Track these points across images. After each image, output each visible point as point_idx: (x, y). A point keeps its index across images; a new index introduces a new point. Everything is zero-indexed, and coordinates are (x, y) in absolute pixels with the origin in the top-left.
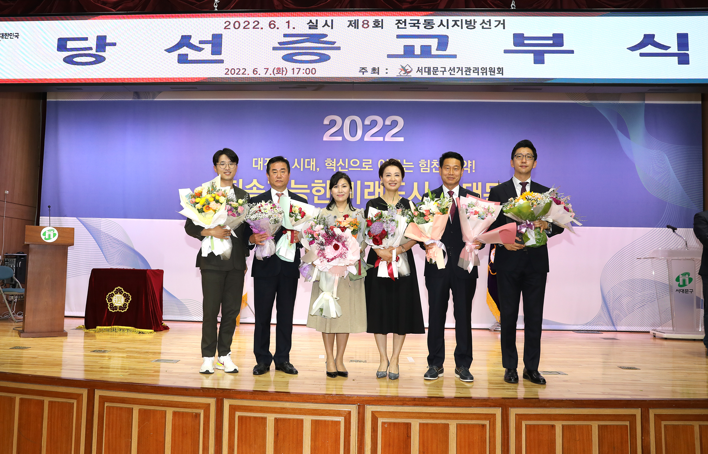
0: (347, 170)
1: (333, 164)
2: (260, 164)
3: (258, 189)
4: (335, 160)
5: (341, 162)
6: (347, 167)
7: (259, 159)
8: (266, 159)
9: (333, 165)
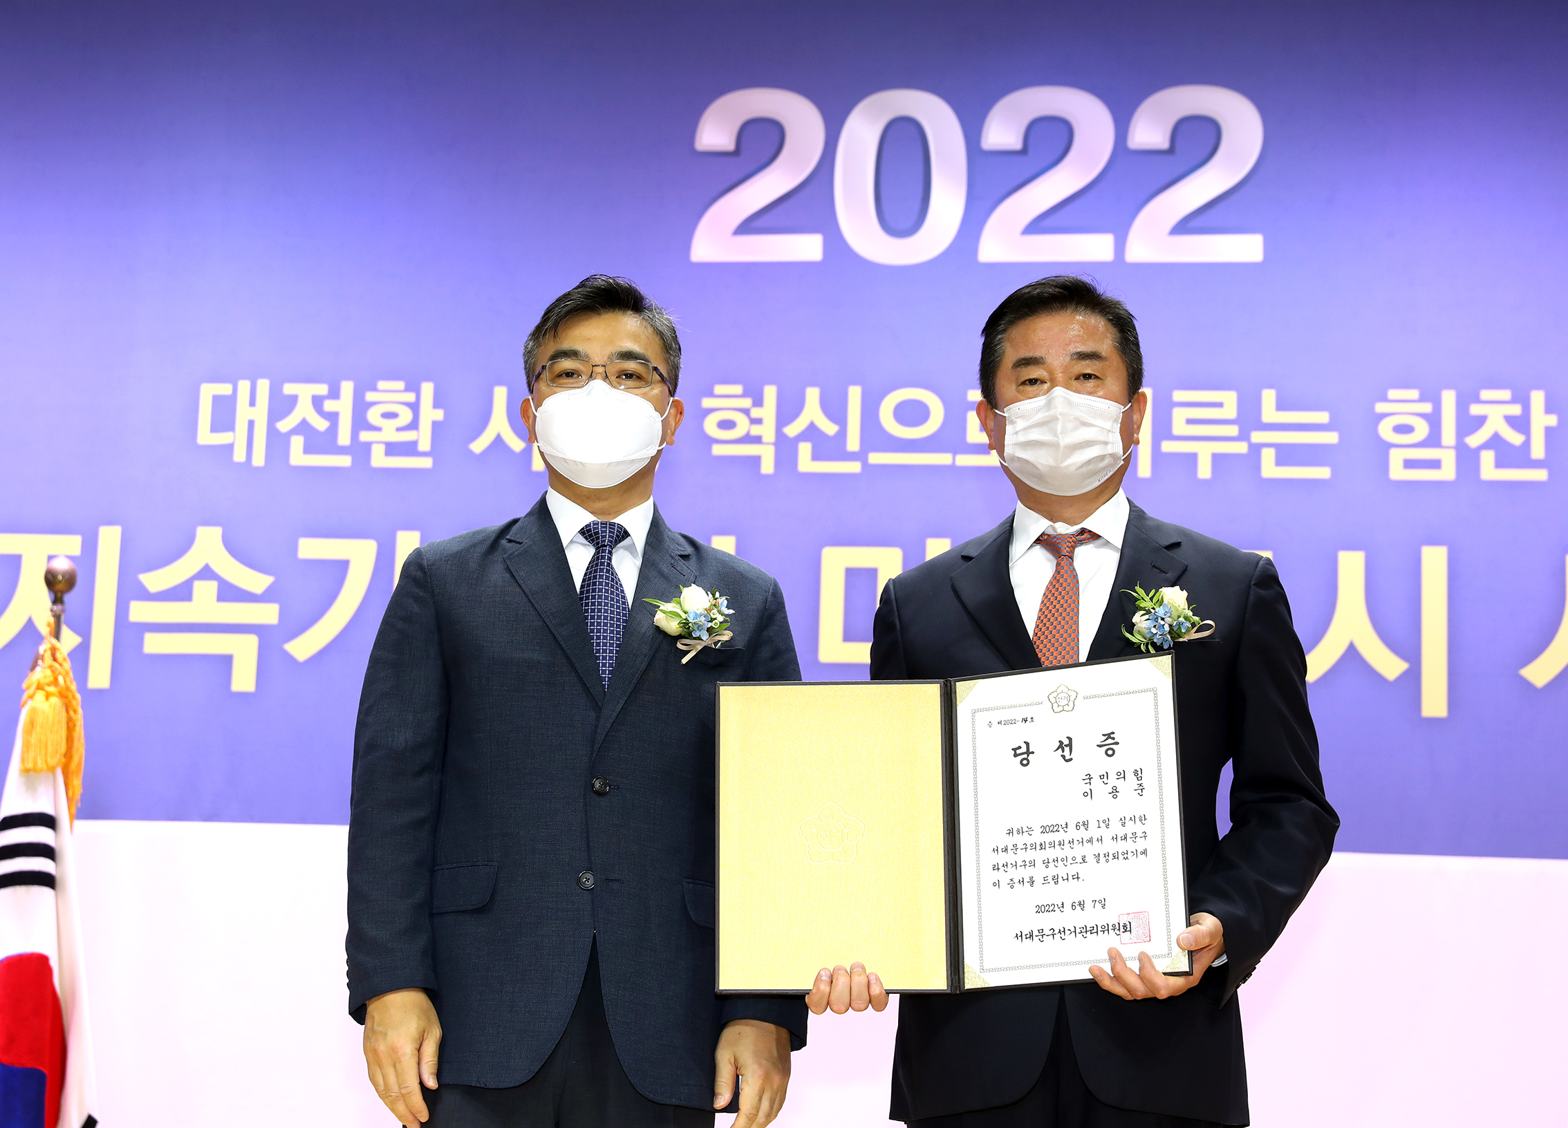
0: (854, 467)
1: (758, 421)
2: (251, 424)
3: (229, 593)
4: (770, 393)
5: (812, 412)
6: (853, 444)
7: (244, 386)
8: (289, 389)
9: (756, 430)
